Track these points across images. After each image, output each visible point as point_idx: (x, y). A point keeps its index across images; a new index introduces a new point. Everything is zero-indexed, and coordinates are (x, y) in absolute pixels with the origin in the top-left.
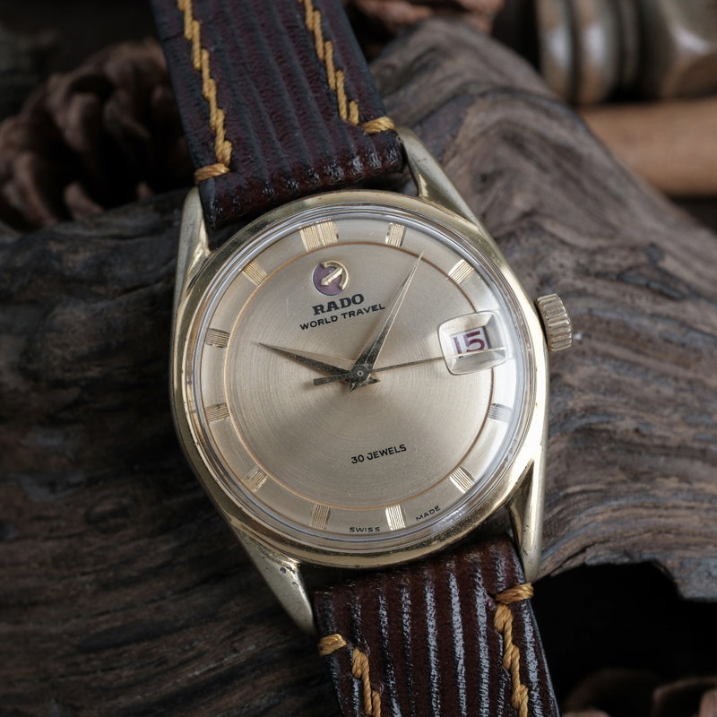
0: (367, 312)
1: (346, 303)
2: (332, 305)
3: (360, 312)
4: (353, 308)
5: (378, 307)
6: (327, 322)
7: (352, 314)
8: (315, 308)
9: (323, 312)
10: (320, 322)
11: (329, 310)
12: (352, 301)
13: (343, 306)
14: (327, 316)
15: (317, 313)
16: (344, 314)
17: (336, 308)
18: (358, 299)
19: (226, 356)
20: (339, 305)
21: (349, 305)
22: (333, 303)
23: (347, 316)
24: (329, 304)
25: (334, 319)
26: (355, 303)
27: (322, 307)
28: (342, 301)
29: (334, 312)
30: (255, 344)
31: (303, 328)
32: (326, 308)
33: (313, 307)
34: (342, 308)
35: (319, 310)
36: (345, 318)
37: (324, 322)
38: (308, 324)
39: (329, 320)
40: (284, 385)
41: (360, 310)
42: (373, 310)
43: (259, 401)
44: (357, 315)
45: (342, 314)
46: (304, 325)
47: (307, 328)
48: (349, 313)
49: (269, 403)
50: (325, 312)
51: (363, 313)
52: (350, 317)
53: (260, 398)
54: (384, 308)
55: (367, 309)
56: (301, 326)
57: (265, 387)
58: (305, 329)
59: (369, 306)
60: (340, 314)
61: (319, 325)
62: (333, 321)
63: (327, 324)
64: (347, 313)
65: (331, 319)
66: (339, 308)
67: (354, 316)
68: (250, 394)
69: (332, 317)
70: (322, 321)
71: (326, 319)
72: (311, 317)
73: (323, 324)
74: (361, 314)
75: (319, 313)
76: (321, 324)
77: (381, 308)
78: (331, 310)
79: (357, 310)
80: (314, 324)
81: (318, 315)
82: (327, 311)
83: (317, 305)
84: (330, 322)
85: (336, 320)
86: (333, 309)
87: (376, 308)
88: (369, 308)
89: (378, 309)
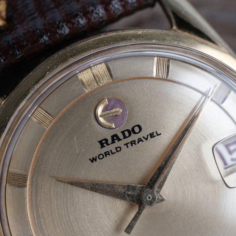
0: (147, 139)
1: (127, 134)
3: (140, 140)
4: (134, 137)
5: (155, 134)
6: (112, 153)
7: (133, 143)
8: (100, 142)
9: (108, 144)
10: (107, 154)
11: (113, 142)
12: (132, 131)
13: (125, 137)
14: (112, 147)
15: (102, 146)
16: (126, 144)
17: (119, 140)
18: (137, 129)
19: (27, 194)
20: (121, 136)
21: (130, 135)
22: (116, 135)
23: (129, 145)
24: (113, 137)
25: (119, 149)
26: (135, 133)
27: (106, 140)
28: (123, 132)
29: (117, 144)
31: (92, 162)
32: (110, 141)
33: (98, 142)
34: (124, 139)
35: (104, 143)
36: (128, 147)
37: (110, 153)
38: (96, 157)
39: (114, 151)
40: (82, 214)
41: (140, 138)
42: (151, 137)
43: (62, 230)
44: (138, 143)
45: (124, 145)
46: (93, 158)
47: (96, 160)
48: (131, 142)
49: (71, 231)
50: (110, 144)
51: (143, 141)
52: (132, 146)
53: (62, 228)
54: (160, 134)
55: (146, 137)
56: (90, 159)
57: (66, 218)
58: (94, 161)
59: (147, 134)
60: (123, 145)
61: (106, 156)
62: (117, 151)
63: (112, 155)
64: (129, 143)
65: (115, 150)
66: (121, 140)
67: (136, 144)
68: (54, 225)
69: (116, 148)
70: (108, 153)
71: (111, 151)
72: (98, 150)
73: (110, 155)
74: (141, 142)
75: (105, 146)
76: (107, 155)
77: (158, 135)
78: (115, 142)
79: (137, 139)
80: (101, 157)
81: (104, 148)
82: (111, 143)
83: (102, 139)
84: (115, 153)
85: (120, 150)
86: (116, 141)
87: (153, 135)
88: (148, 135)
89: (155, 136)
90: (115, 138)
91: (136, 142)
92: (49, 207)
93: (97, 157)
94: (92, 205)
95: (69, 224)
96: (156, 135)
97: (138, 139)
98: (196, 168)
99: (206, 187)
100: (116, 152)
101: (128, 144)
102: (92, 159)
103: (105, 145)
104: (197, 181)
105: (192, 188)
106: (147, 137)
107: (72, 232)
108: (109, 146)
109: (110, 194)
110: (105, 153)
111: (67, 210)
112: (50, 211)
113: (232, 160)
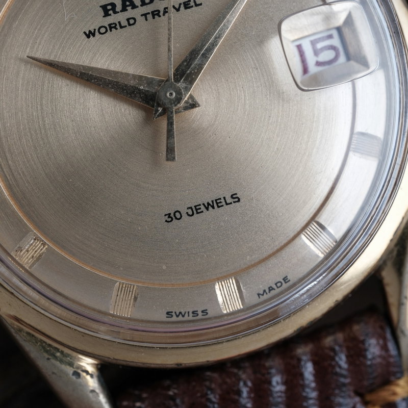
0: (178, 10)
3: (167, 10)
4: (158, 5)
5: (192, 4)
6: (121, 27)
7: (156, 14)
8: (104, 7)
9: (115, 12)
10: (112, 27)
11: (124, 9)
13: (144, 4)
14: (121, 17)
15: (106, 14)
16: (145, 15)
17: (134, 7)
20: (137, 1)
21: (152, 1)
23: (150, 17)
24: (124, 1)
25: (132, 21)
27: (113, 5)
29: (130, 13)
30: (21, 60)
31: (88, 37)
32: (119, 7)
33: (101, 7)
34: (141, 6)
35: (110, 10)
36: (146, 20)
37: (118, 26)
38: (95, 30)
39: (124, 23)
40: (65, 117)
41: (167, 8)
42: (186, 8)
43: (30, 141)
44: (164, 15)
45: (142, 15)
46: (90, 32)
47: (94, 35)
48: (153, 12)
49: (44, 144)
50: (118, 12)
52: (154, 18)
53: (31, 138)
54: (201, 4)
55: (177, 7)
56: (85, 33)
57: (39, 122)
58: (91, 37)
59: (179, 2)
60: (139, 15)
61: (111, 31)
62: (130, 25)
63: (121, 29)
64: (149, 13)
65: (127, 22)
66: (138, 7)
67: (160, 16)
68: (18, 132)
69: (128, 20)
70: (114, 25)
71: (119, 23)
72: (100, 20)
73: (116, 29)
75: (110, 15)
76: (113, 29)
77: (197, 5)
78: (127, 10)
79: (163, 8)
80: (103, 30)
81: (109, 17)
82: (121, 11)
83: (107, 3)
84: (126, 26)
85: (133, 24)
86: (129, 8)
87: (189, 4)
88: (180, 4)
89: (192, 7)
90: (128, 3)
91: (161, 14)
92: (14, 102)
93: (97, 31)
94: (82, 107)
95: (43, 131)
96: (194, 5)
97: (165, 8)
98: (255, 64)
99: (268, 96)
100: (127, 25)
101: (148, 16)
102: (87, 33)
103: (111, 12)
104: (255, 85)
105: (245, 96)
106: (180, 7)
107: (46, 146)
108: (116, 15)
109: (110, 86)
110: (110, 25)
111: (42, 109)
112: (15, 109)
113: (318, 64)
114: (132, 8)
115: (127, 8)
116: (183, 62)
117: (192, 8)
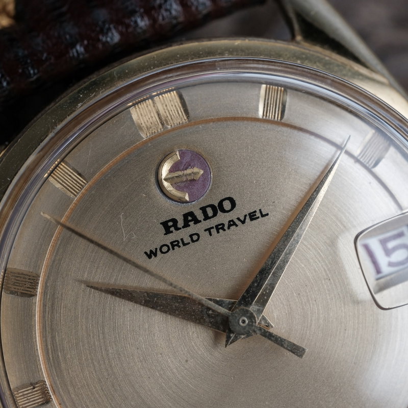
0: (243, 222)
1: (210, 212)
2: (189, 218)
3: (232, 223)
4: (222, 218)
5: (258, 214)
6: (184, 244)
7: (220, 227)
8: (165, 224)
9: (177, 229)
10: (174, 244)
11: (186, 225)
12: (218, 208)
13: (207, 217)
14: (183, 234)
15: (168, 231)
16: (209, 230)
17: (197, 221)
18: (227, 205)
19: (37, 309)
20: (199, 215)
21: (215, 214)
22: (191, 214)
23: (214, 231)
24: (185, 216)
25: (195, 238)
26: (224, 211)
27: (175, 221)
28: (203, 209)
29: (193, 228)
31: (150, 257)
32: (181, 223)
33: (161, 223)
34: (204, 220)
35: (171, 227)
36: (211, 235)
37: (181, 244)
38: (156, 249)
39: (187, 240)
40: (130, 345)
41: (232, 221)
42: (252, 219)
43: (94, 372)
44: (229, 228)
45: (205, 230)
46: (151, 251)
47: (155, 255)
48: (217, 226)
49: (108, 375)
50: (180, 229)
51: (237, 226)
52: (218, 232)
53: (94, 369)
54: (267, 214)
55: (242, 219)
56: (146, 253)
57: (102, 352)
58: (153, 257)
59: (244, 214)
60: (203, 230)
61: (173, 249)
62: (193, 241)
63: (184, 247)
64: (213, 228)
65: (190, 239)
66: (200, 221)
67: (224, 230)
68: (80, 363)
69: (191, 236)
70: (176, 243)
71: (182, 240)
72: (160, 238)
73: (179, 247)
74: (234, 227)
75: (172, 232)
76: (176, 247)
77: (263, 216)
78: (189, 226)
79: (228, 221)
80: (165, 249)
81: (171, 234)
82: (183, 227)
83: (168, 219)
84: (189, 243)
85: (198, 240)
86: (191, 223)
87: (255, 215)
88: (246, 216)
89: (258, 217)
90: (190, 218)
91: (226, 227)
92: (73, 331)
93: (158, 250)
94: (147, 332)
95: (107, 362)
96: (260, 216)
97: (230, 222)
98: (327, 275)
99: (343, 308)
100: (191, 242)
101: (212, 230)
102: (149, 253)
103: (172, 229)
104: (328, 298)
105: (318, 309)
106: (245, 219)
107: (111, 377)
108: (178, 231)
109: (177, 312)
110: (172, 243)
111: (104, 338)
112: (75, 339)
113: (391, 264)
114: (195, 223)
115: (190, 223)
116: (253, 283)
117: (259, 220)
